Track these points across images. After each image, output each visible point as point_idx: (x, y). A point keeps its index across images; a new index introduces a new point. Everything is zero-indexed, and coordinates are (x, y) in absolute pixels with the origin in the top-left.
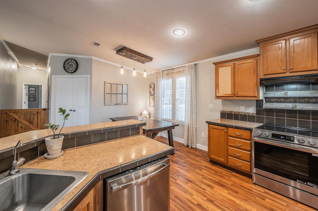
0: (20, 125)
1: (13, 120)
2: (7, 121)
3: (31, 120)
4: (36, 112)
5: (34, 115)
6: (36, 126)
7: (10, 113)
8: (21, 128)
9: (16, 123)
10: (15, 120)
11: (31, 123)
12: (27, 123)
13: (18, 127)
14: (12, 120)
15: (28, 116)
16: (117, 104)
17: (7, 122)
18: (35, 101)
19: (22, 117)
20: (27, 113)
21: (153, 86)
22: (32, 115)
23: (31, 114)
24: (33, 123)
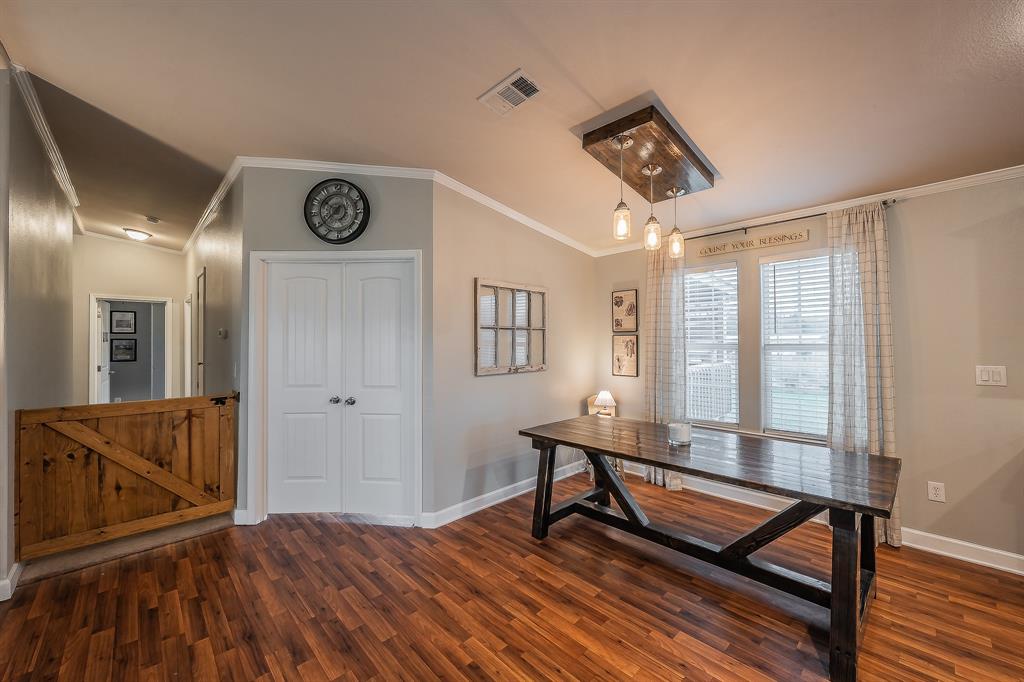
0: (110, 478)
1: (80, 454)
2: (46, 464)
3: (163, 449)
4: (184, 414)
5: (174, 428)
6: (185, 476)
7: (62, 427)
8: (118, 488)
9: (94, 467)
10: (87, 457)
11: (161, 465)
12: (143, 466)
13: (100, 489)
14: (71, 456)
15: (149, 433)
16: (516, 371)
17: (49, 469)
18: (135, 360)
19: (124, 438)
20: (145, 418)
21: (629, 299)
22: (165, 426)
23: (160, 423)
24: (170, 464)
